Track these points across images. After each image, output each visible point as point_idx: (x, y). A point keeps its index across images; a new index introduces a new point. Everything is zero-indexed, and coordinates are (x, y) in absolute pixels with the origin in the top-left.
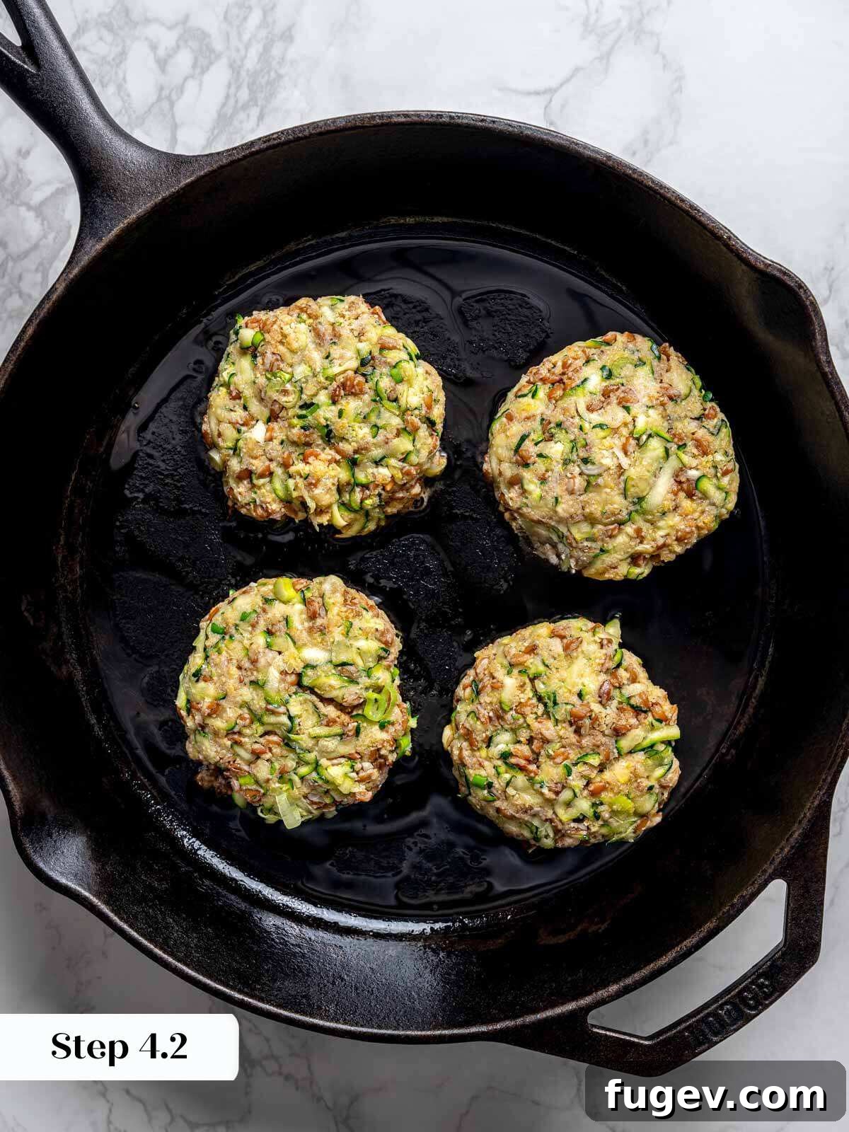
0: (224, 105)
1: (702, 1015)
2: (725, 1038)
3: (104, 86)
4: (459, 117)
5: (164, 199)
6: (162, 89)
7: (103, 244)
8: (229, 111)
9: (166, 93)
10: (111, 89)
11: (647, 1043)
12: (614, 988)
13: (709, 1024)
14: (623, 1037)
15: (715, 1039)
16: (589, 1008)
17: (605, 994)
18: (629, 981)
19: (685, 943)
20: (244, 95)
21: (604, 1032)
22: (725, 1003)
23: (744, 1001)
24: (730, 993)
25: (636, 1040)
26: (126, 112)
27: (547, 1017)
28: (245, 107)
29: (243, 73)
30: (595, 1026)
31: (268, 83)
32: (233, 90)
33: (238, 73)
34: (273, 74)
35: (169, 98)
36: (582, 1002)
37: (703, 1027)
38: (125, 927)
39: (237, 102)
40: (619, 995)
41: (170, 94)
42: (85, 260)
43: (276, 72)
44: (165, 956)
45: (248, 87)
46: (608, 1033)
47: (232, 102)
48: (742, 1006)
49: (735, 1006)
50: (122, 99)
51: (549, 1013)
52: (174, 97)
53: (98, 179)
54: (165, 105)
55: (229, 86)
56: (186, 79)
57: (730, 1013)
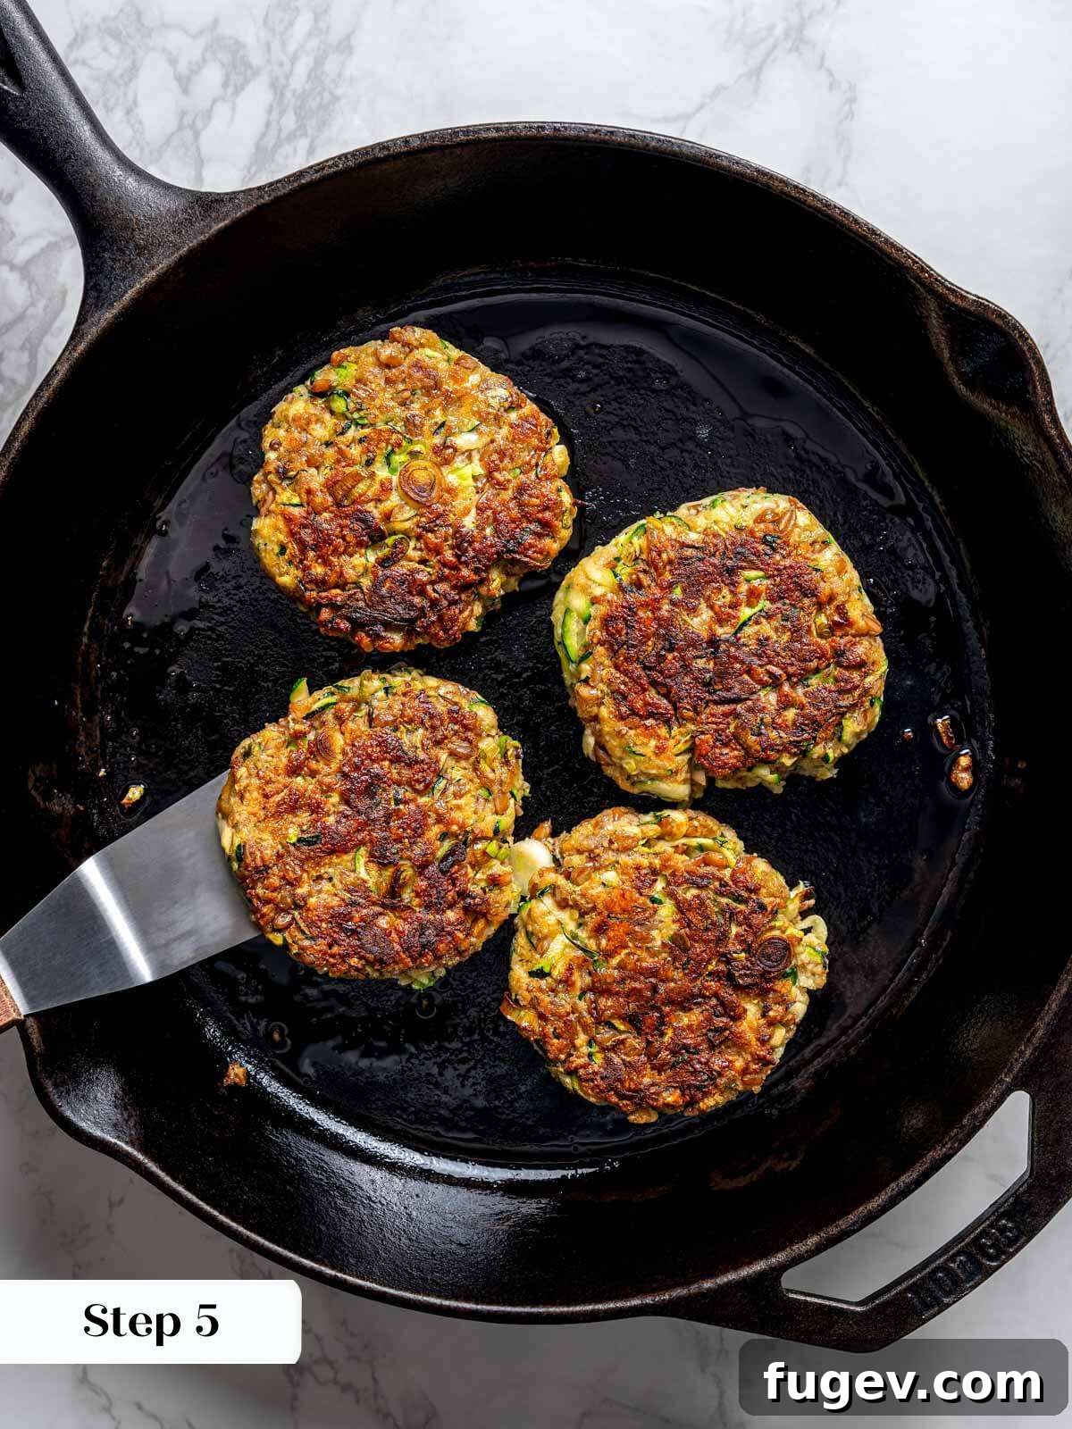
0: (263, 135)
1: (928, 1270)
2: (960, 1298)
3: (109, 110)
4: (566, 128)
5: (191, 251)
6: (183, 114)
7: (115, 311)
8: (270, 142)
9: (187, 120)
10: (119, 114)
11: (858, 1309)
12: (812, 1241)
13: (938, 1281)
14: (827, 1303)
15: (946, 1300)
16: (784, 1267)
17: (803, 1249)
18: (833, 1230)
19: (903, 1178)
20: (289, 122)
21: (803, 1298)
22: (958, 1254)
23: (982, 1250)
24: (963, 1240)
25: (845, 1306)
26: (138, 144)
27: (730, 1282)
28: (292, 137)
29: (289, 95)
30: (791, 1291)
31: (321, 107)
32: (275, 115)
33: (282, 95)
34: (326, 96)
35: (192, 126)
36: (774, 1260)
37: (931, 1285)
38: (181, 1189)
39: (280, 130)
40: (819, 1249)
41: (194, 121)
42: (92, 332)
43: (331, 93)
44: (234, 1225)
45: (295, 113)
46: (808, 1299)
47: (273, 132)
48: (979, 1257)
49: (970, 1257)
50: (132, 126)
51: (732, 1276)
52: (199, 124)
53: (104, 228)
54: (188, 134)
55: (270, 110)
56: (214, 102)
57: (964, 1266)
